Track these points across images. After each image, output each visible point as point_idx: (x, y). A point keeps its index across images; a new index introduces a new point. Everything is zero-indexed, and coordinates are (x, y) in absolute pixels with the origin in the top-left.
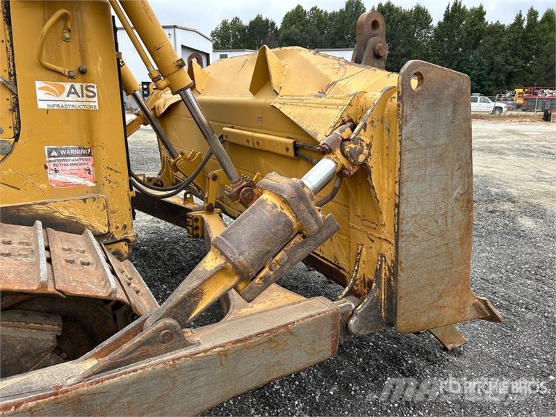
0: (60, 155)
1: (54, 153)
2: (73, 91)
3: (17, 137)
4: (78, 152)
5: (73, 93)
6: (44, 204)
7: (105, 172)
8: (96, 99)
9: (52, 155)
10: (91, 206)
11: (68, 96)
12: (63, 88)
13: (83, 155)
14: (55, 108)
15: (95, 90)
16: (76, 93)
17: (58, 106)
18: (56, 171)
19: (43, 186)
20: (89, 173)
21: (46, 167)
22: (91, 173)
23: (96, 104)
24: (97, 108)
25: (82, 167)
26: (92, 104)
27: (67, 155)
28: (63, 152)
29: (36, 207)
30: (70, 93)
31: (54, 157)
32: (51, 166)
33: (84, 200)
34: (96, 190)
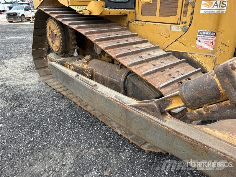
0: (203, 34)
1: (201, 33)
2: (216, 4)
3: (190, 25)
4: (210, 34)
5: (216, 6)
6: (192, 54)
7: (219, 45)
8: (225, 8)
9: (200, 34)
10: (208, 59)
11: (213, 7)
12: (212, 3)
13: (212, 35)
14: (207, 13)
15: (226, 4)
16: (217, 5)
17: (208, 12)
18: (199, 41)
19: (193, 46)
20: (212, 44)
21: (196, 39)
22: (213, 44)
23: (225, 11)
24: (225, 13)
25: (210, 41)
26: (223, 11)
27: (205, 35)
28: (204, 33)
29: (189, 54)
30: (215, 5)
31: (200, 35)
32: (198, 39)
33: (206, 56)
34: (213, 52)
